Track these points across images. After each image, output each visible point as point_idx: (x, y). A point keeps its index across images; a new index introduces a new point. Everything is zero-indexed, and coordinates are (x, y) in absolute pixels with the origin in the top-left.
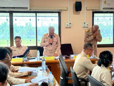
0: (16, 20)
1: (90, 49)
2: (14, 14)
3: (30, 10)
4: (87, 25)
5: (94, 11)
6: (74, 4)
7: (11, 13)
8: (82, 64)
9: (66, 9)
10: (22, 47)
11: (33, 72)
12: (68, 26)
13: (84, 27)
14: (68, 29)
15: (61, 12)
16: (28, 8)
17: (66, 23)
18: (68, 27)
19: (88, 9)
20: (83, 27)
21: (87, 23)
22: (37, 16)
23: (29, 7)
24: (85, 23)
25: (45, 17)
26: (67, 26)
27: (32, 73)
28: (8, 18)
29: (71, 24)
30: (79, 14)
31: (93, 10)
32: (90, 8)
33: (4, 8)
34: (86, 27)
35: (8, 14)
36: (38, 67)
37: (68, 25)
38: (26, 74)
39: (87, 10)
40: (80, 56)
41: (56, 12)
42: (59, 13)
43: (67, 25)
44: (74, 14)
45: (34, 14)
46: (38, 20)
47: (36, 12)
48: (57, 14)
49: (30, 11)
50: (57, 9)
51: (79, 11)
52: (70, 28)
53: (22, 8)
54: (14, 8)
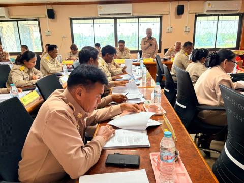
2: (118, 20)
3: (133, 15)
5: (197, 14)
6: (176, 8)
7: (116, 19)
9: (168, 13)
12: (169, 31)
13: (185, 31)
14: (169, 33)
17: (167, 28)
19: (190, 12)
21: (189, 28)
23: (131, 13)
24: (186, 27)
28: (113, 25)
29: (172, 29)
30: (181, 18)
31: (195, 13)
32: (192, 12)
33: (109, 14)
35: (113, 20)
41: (157, 17)
42: (161, 17)
44: (175, 18)
45: (137, 19)
47: (138, 18)
48: (158, 19)
50: (159, 14)
51: (181, 15)
52: (171, 32)
53: (125, 14)
54: (118, 14)
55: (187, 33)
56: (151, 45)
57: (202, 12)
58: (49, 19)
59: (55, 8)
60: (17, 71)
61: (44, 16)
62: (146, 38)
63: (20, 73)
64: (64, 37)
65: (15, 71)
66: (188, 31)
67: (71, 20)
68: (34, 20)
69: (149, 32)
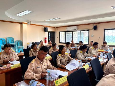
58: (94, 30)
59: (97, 25)
60: (79, 53)
61: (92, 29)
63: (80, 54)
64: (100, 38)
65: (78, 53)
67: (105, 30)
68: (87, 31)
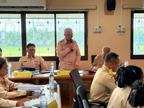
0: (30, 22)
1: (114, 62)
2: (27, 15)
3: (47, 9)
4: (124, 29)
5: (134, 10)
6: (105, 1)
8: (101, 82)
9: (95, 7)
10: (35, 57)
11: (34, 92)
13: (120, 32)
14: (97, 34)
15: (88, 12)
16: (43, 7)
17: (94, 27)
18: (98, 31)
19: (125, 7)
20: (118, 31)
21: (124, 27)
22: (56, 17)
23: (45, 6)
24: (120, 26)
25: (67, 18)
26: (96, 31)
27: (32, 93)
28: (20, 20)
29: (101, 28)
30: (113, 14)
31: (131, 9)
32: (127, 7)
33: (13, 7)
34: (122, 31)
35: (20, 15)
36: (47, 85)
37: (98, 29)
38: (24, 94)
39: (124, 9)
40: (100, 70)
41: (81, 13)
42: (86, 13)
43: (96, 29)
44: (105, 15)
45: (53, 15)
46: (59, 22)
47: (55, 13)
48: (82, 15)
49: (46, 11)
50: (83, 8)
51: (112, 11)
52: (100, 32)
53: (37, 7)
54: (26, 7)
55: (122, 33)
56: (72, 50)
57: (139, 7)
62: (63, 40)
66: (124, 32)
69: (69, 34)
